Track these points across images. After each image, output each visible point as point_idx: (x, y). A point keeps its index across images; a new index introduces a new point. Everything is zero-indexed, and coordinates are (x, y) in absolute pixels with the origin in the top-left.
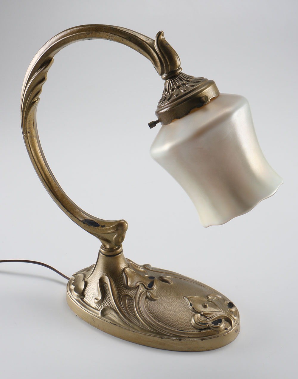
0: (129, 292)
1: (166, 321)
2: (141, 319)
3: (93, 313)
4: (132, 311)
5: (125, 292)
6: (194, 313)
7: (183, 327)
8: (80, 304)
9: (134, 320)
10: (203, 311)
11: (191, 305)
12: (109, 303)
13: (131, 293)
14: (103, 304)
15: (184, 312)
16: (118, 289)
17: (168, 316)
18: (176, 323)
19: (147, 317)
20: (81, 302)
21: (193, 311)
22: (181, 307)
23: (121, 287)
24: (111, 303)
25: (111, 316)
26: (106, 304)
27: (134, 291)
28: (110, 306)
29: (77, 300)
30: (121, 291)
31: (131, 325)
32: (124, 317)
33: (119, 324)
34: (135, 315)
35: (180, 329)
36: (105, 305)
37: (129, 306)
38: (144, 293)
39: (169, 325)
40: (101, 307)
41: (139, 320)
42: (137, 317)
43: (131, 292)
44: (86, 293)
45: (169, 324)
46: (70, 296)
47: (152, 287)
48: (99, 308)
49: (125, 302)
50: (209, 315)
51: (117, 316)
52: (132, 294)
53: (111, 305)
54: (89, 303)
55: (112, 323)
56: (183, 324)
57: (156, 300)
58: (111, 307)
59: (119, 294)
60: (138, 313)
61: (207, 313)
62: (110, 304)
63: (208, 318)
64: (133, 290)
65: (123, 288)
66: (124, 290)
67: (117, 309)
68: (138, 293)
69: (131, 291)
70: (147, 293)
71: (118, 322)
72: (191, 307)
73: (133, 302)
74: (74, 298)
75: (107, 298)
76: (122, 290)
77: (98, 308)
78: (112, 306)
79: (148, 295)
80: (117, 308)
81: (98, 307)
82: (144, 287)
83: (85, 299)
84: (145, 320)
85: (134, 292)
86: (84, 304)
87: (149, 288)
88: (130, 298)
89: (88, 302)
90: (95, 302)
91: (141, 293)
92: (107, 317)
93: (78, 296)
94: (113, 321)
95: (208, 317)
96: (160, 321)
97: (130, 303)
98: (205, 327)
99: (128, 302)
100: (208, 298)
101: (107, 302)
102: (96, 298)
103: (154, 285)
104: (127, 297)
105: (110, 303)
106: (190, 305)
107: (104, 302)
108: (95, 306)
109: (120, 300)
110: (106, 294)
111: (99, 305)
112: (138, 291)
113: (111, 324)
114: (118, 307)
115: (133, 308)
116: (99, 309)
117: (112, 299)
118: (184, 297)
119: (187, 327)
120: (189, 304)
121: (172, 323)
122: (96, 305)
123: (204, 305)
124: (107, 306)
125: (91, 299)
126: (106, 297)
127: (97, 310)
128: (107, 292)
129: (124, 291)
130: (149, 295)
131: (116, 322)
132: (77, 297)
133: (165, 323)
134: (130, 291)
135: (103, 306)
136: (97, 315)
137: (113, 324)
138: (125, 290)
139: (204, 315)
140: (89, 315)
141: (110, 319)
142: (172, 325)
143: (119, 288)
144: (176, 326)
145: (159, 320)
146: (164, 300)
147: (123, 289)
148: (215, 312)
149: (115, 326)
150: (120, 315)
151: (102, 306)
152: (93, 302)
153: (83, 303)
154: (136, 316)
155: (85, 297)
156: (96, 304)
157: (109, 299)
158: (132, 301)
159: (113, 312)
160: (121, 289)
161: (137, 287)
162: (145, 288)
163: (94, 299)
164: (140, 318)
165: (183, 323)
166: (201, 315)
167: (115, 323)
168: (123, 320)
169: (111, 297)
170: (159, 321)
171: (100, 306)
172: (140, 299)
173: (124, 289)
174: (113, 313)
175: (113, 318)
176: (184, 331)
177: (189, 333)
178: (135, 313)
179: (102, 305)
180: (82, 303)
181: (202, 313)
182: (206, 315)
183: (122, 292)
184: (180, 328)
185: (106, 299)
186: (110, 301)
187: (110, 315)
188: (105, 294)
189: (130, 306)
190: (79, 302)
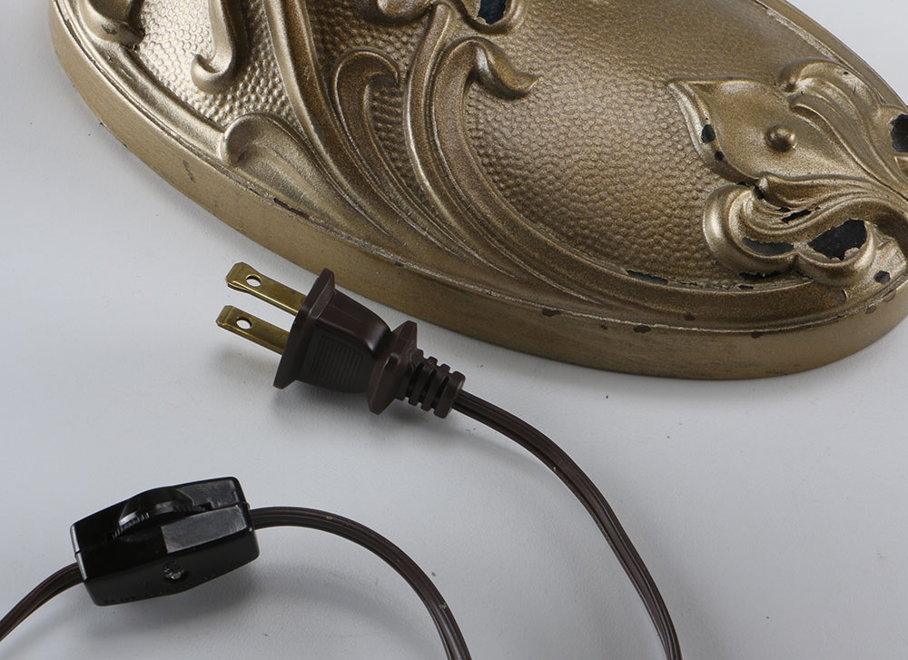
0: (380, 43)
1: (572, 218)
2: (439, 202)
3: (185, 136)
4: (394, 150)
5: (360, 40)
6: (723, 183)
7: (661, 258)
8: (121, 76)
9: (405, 204)
10: (767, 174)
11: (708, 134)
12: (270, 92)
13: (389, 49)
14: (242, 95)
15: (668, 172)
16: (321, 22)
17: (581, 193)
18: (626, 236)
19: (473, 195)
20: (123, 66)
21: (714, 171)
22: (653, 143)
23: (338, 14)
24: (280, 94)
25: (279, 169)
26: (253, 98)
27: (405, 39)
28: (279, 112)
29: (102, 52)
30: (336, 34)
31: (388, 227)
32: (351, 182)
33: (323, 215)
34: (409, 175)
35: (645, 273)
36: (249, 100)
37: (376, 119)
38: (462, 51)
39: (589, 241)
40: (231, 110)
41: (427, 203)
42: (417, 189)
43: (391, 43)
44: (148, 18)
45: (587, 237)
46: (67, 23)
47: (500, 16)
48: (217, 113)
49: (361, 101)
50: (798, 197)
51: (314, 173)
52: (395, 56)
53: (283, 104)
54: (167, 74)
55: (284, 205)
56: (658, 243)
57: (521, 95)
58: (280, 120)
59: (326, 51)
60: (424, 164)
61: (792, 187)
62: (275, 101)
63: (794, 217)
64: (398, 32)
65: (347, 18)
66: (355, 31)
67: (316, 137)
68: (426, 48)
69: (390, 35)
70: (474, 53)
71: (316, 202)
72: (707, 147)
73: (399, 99)
74: (89, 38)
75: (261, 65)
76: (346, 31)
77: (213, 109)
78: (288, 115)
79: (483, 61)
80: (312, 127)
81: (211, 105)
82: (458, 16)
83: (146, 52)
84: (462, 208)
85: (405, 44)
86: (141, 79)
87: (483, 22)
88: (388, 81)
89: (162, 69)
90: (197, 81)
91: (444, 51)
92: (258, 168)
93: (107, 31)
94: (292, 194)
95: (794, 206)
96: (541, 219)
97: (385, 102)
98: (774, 268)
99: (374, 99)
100: (791, 87)
101: (262, 89)
102: (205, 57)
103: (513, 5)
104: (371, 74)
105: (275, 92)
106: (699, 133)
107: (246, 87)
108: (196, 98)
109: (330, 81)
110: (259, 42)
111: (220, 96)
112: (429, 41)
113: (278, 207)
114: (322, 127)
115: (401, 134)
116: (216, 119)
117: (285, 73)
118: (672, 86)
119: (678, 259)
120: (699, 128)
121: (603, 234)
122: (203, 94)
123: (773, 136)
124: (263, 108)
125: (174, 58)
126: (256, 59)
127: (209, 122)
128: (261, 35)
129: (353, 36)
130: (488, 61)
131: (307, 204)
132: (105, 39)
133: (564, 229)
134: (385, 37)
135: (241, 106)
136: (208, 151)
137: (292, 210)
138: (360, 27)
139: (773, 195)
140: (165, 141)
141: (276, 182)
142: (603, 244)
143: (329, 15)
144: (622, 250)
145: (533, 212)
146: (561, 94)
147: (347, 25)
148: (832, 182)
149: (302, 220)
150: (327, 166)
151: (237, 104)
152: (189, 77)
153: (132, 76)
154: (413, 179)
155: (146, 39)
156: (201, 89)
157: (274, 75)
158: (394, 95)
159: (294, 148)
160: (339, 24)
161: (421, 16)
162: (467, 19)
163: (191, 59)
164: (435, 197)
165: (662, 235)
166: (760, 194)
167: (302, 208)
168: (343, 200)
169: (283, 65)
170: (535, 217)
171: (222, 105)
172: (438, 86)
173: (353, 26)
174: (294, 154)
175: (294, 178)
176: (665, 282)
177: (692, 295)
178: (406, 161)
179: (234, 99)
180: (128, 72)
181: (763, 184)
182: (785, 199)
183: (343, 41)
184: (644, 261)
185: (254, 69)
186: (275, 86)
187: (274, 160)
188: (250, 39)
189: (384, 121)
190: (114, 63)
